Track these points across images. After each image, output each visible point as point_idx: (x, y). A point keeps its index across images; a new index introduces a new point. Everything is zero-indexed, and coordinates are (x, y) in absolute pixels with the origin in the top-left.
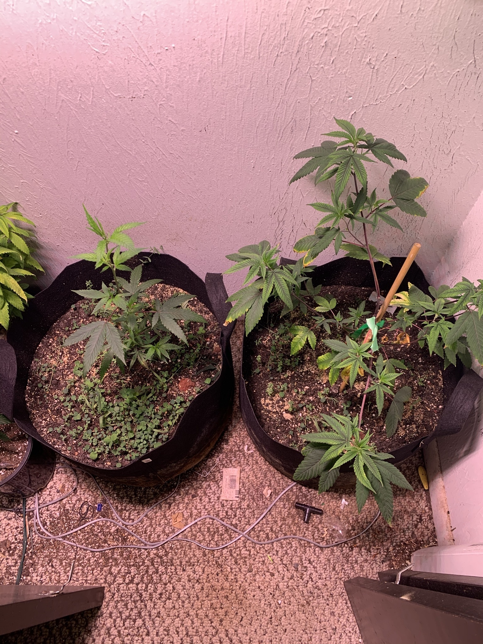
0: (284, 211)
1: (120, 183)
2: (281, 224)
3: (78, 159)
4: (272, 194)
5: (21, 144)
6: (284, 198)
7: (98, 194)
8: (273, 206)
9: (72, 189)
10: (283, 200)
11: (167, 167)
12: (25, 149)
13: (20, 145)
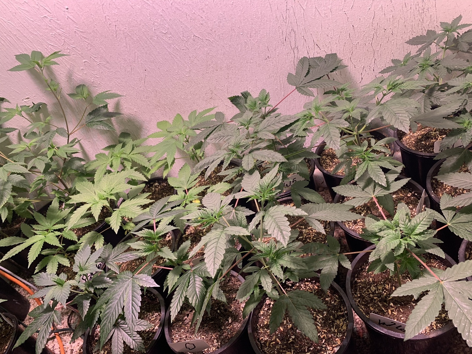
0: (293, 34)
1: (151, 41)
2: (296, 51)
3: (114, 24)
4: (274, 15)
5: (73, 19)
6: (287, 17)
7: (139, 60)
8: (281, 31)
9: (119, 60)
10: (288, 20)
11: (180, 10)
12: (77, 24)
13: (73, 21)
